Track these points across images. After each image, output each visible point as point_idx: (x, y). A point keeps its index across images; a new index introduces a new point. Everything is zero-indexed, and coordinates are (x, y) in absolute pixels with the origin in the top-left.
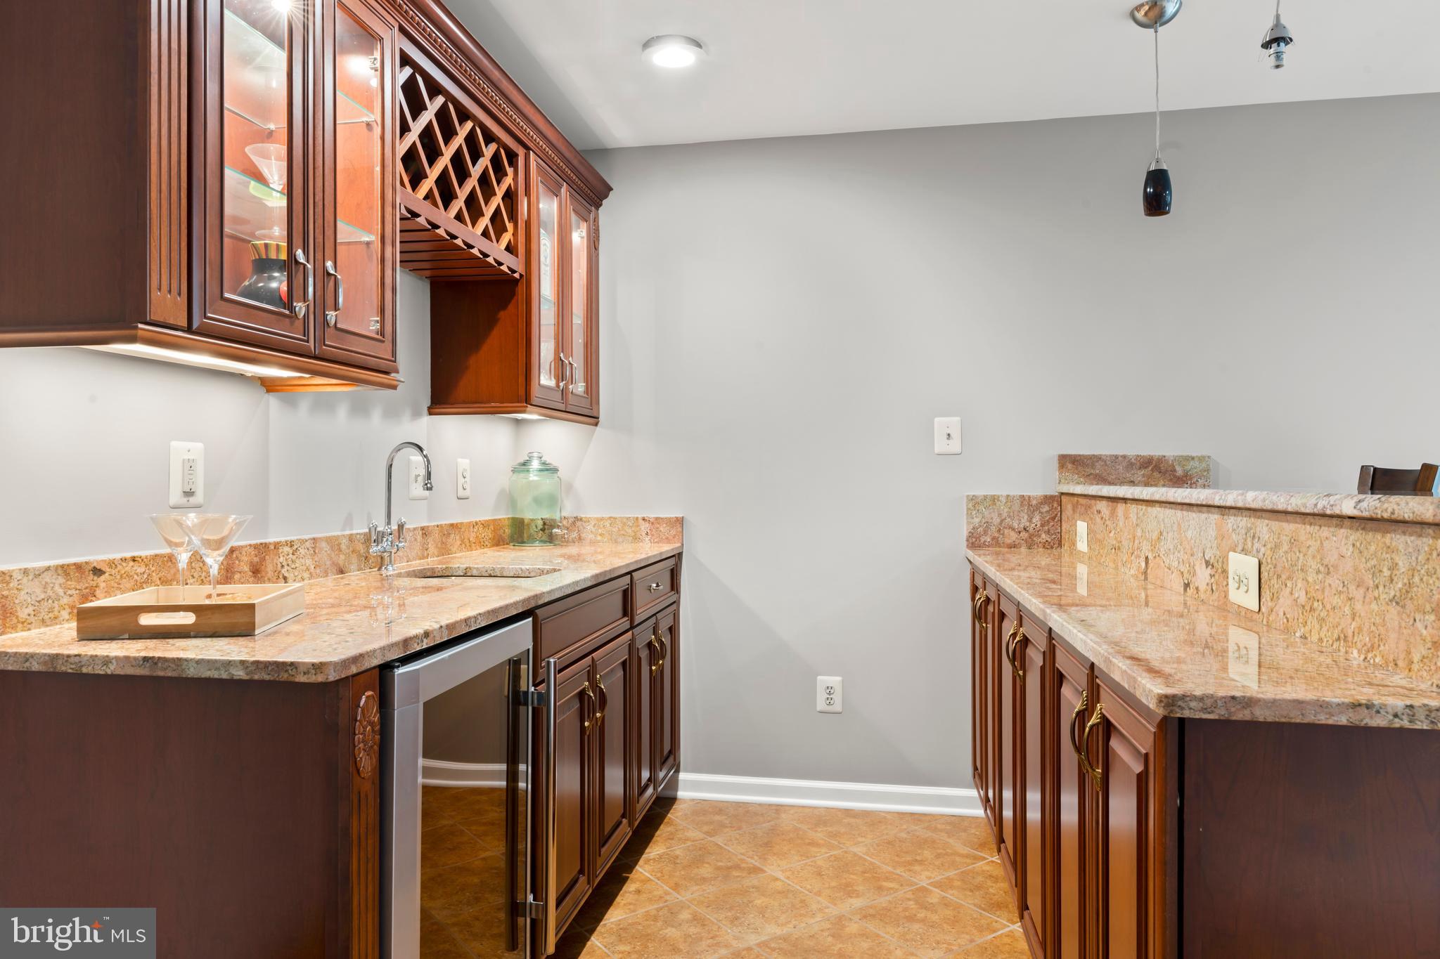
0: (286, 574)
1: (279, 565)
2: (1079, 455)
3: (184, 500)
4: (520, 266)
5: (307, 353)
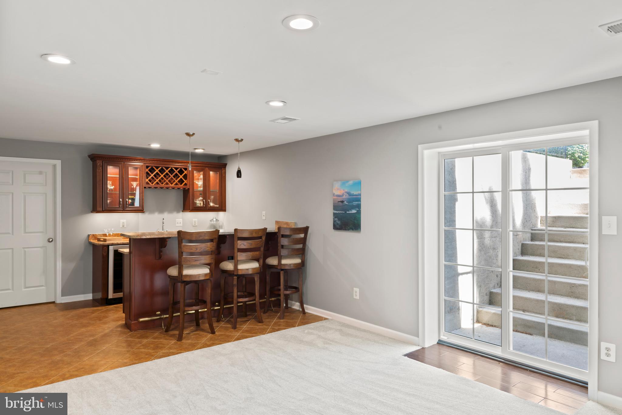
3: (123, 227)
4: (187, 187)
5: (123, 211)
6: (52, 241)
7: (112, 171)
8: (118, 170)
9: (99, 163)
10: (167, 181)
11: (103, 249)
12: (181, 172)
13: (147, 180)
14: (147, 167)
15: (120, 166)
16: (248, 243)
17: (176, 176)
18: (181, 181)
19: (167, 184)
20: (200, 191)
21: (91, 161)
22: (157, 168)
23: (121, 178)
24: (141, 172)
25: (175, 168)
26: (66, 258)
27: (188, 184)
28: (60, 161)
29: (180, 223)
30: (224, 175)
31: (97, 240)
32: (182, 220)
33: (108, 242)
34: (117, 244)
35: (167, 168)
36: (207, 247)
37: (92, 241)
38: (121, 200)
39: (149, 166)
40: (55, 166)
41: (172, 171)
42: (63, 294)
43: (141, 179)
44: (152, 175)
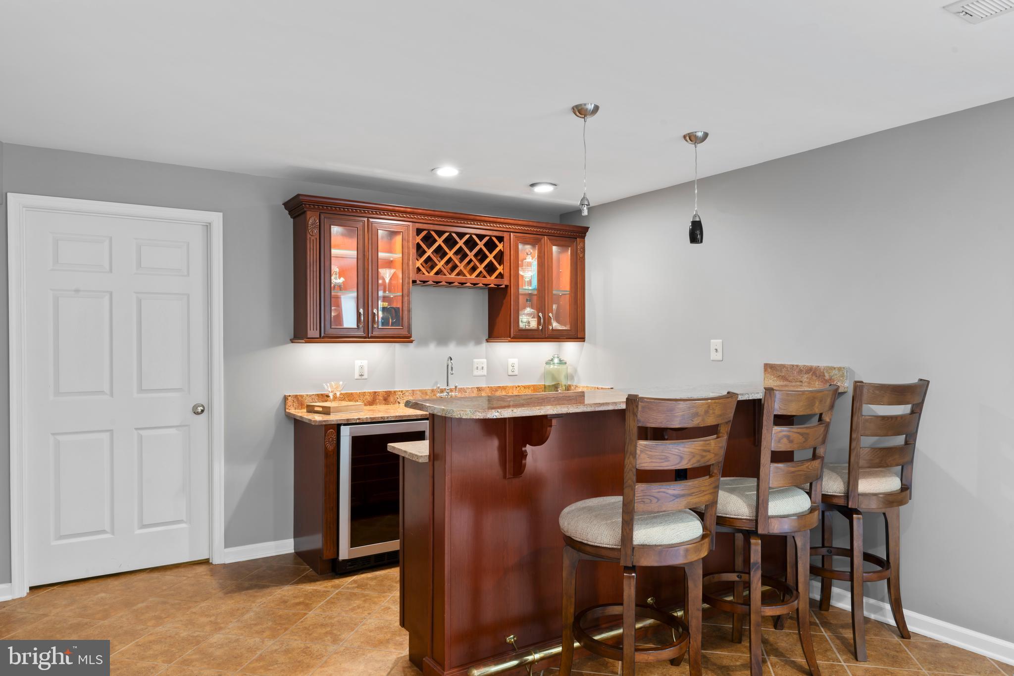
0: (399, 401)
1: (396, 398)
2: (774, 364)
3: (360, 377)
4: (505, 282)
5: (365, 337)
6: (202, 411)
7: (342, 240)
9: (312, 219)
10: (462, 268)
11: (325, 436)
12: (491, 245)
13: (419, 264)
14: (419, 232)
15: (360, 226)
16: (798, 433)
17: (479, 256)
18: (491, 269)
19: (461, 273)
20: (530, 293)
21: (289, 216)
22: (440, 233)
23: (361, 256)
24: (406, 244)
25: (477, 235)
27: (506, 275)
28: (221, 214)
29: (483, 368)
30: (581, 256)
31: (305, 410)
32: (485, 360)
33: (333, 418)
34: (358, 421)
35: (460, 236)
36: (709, 451)
37: (292, 411)
38: (361, 311)
39: (422, 230)
40: (208, 227)
41: (471, 244)
42: (230, 541)
43: (406, 261)
44: (429, 252)
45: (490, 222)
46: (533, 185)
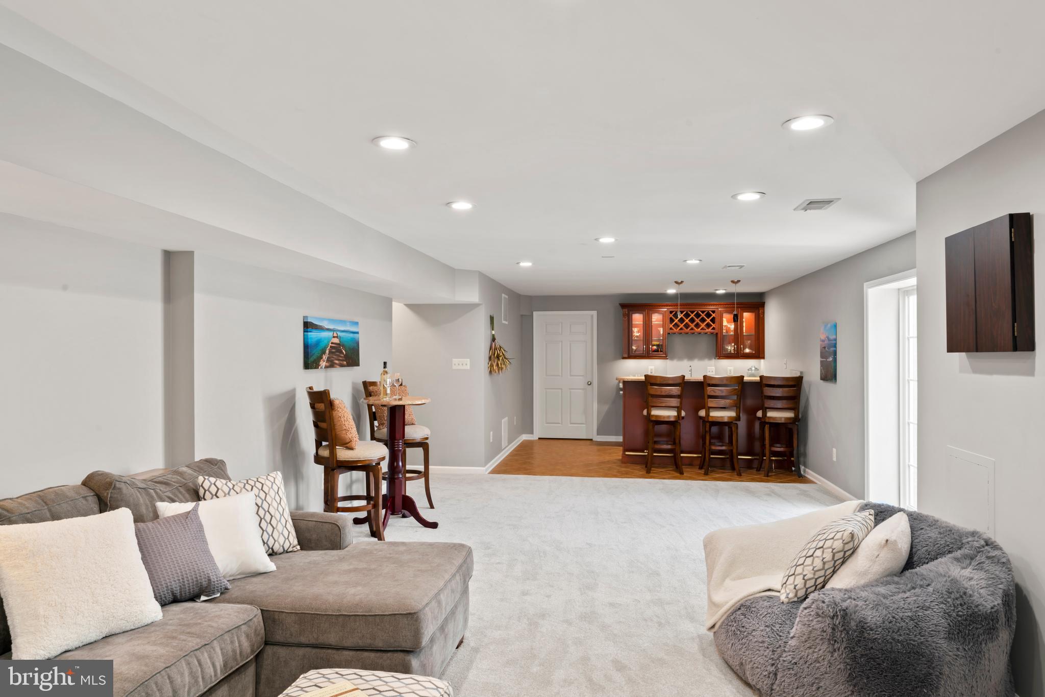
4: (716, 331)
5: (647, 357)
6: (590, 384)
7: (638, 318)
8: (642, 316)
9: (625, 311)
10: (693, 326)
12: (708, 315)
13: (671, 326)
14: (671, 312)
15: (644, 313)
17: (703, 320)
18: (708, 326)
19: (692, 329)
20: (731, 335)
21: (621, 309)
22: (682, 312)
23: (644, 325)
24: (664, 318)
25: (701, 311)
26: (601, 401)
27: (716, 328)
28: (596, 311)
29: (714, 371)
30: (762, 316)
32: (714, 368)
35: (692, 312)
38: (645, 346)
39: (673, 311)
40: (592, 316)
41: (697, 315)
42: (599, 433)
43: (664, 325)
44: (676, 321)
45: (715, 305)
46: (716, 290)
